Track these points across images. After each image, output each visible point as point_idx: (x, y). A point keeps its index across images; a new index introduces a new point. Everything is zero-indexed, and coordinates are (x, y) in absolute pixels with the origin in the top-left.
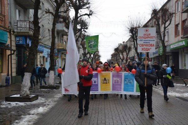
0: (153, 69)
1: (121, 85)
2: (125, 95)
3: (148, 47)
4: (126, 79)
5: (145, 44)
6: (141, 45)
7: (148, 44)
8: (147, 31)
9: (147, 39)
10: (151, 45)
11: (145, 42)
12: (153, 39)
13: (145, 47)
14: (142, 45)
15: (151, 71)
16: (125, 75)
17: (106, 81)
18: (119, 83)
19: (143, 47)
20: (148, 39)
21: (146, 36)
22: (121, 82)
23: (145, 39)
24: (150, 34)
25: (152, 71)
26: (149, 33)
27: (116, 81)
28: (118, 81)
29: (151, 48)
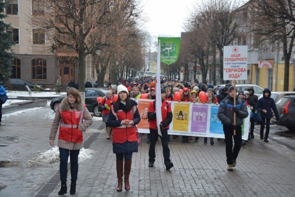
0: (243, 102)
1: (205, 123)
2: (212, 139)
3: (237, 73)
4: (214, 114)
5: (233, 68)
6: (227, 70)
7: (238, 68)
8: (235, 50)
9: (235, 62)
10: (242, 70)
11: (233, 65)
12: (244, 62)
13: (233, 72)
14: (230, 70)
15: (240, 105)
16: (212, 109)
17: (181, 116)
18: (203, 121)
19: (231, 73)
20: (238, 61)
21: (234, 58)
22: (206, 119)
23: (233, 62)
24: (239, 55)
25: (242, 106)
26: (238, 53)
27: (199, 118)
28: (201, 117)
29: (241, 74)
